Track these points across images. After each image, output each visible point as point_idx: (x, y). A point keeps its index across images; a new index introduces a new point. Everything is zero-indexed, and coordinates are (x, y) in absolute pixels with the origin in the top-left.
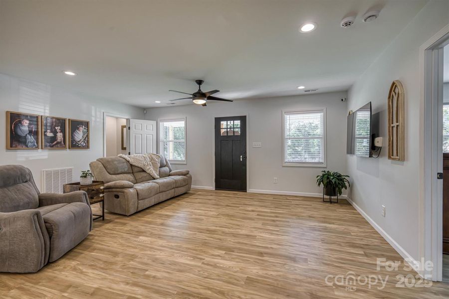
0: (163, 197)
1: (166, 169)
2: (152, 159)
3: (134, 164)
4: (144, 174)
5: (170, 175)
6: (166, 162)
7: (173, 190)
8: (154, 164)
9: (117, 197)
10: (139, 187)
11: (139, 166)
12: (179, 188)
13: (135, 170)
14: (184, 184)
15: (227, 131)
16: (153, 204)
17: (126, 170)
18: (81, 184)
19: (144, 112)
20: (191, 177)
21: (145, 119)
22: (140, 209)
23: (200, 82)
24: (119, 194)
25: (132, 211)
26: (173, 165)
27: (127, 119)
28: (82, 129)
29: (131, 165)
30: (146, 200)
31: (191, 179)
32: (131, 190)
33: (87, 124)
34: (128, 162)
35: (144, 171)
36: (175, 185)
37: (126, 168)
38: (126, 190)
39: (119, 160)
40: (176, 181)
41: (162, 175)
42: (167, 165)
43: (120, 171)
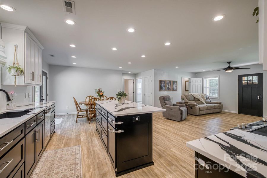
0: (209, 112)
1: (208, 100)
2: (202, 96)
3: (195, 97)
4: (200, 102)
5: (210, 103)
6: (208, 97)
7: (213, 110)
8: (203, 98)
9: (192, 108)
10: (199, 106)
11: (198, 98)
12: (216, 109)
13: (196, 99)
14: (219, 108)
15: (247, 82)
16: (205, 113)
17: (193, 99)
18: (181, 102)
19: (196, 75)
20: (222, 105)
21: (196, 78)
22: (200, 114)
23: (229, 63)
24: (192, 107)
25: (198, 114)
26: (212, 99)
27: (189, 79)
28: (175, 84)
29: (194, 98)
30: (202, 111)
31: (223, 106)
32: (197, 106)
33: (177, 82)
34: (193, 96)
35: (199, 100)
36: (214, 108)
37: (193, 98)
38: (196, 106)
39: (190, 96)
40: (215, 106)
41: (207, 103)
42: (209, 99)
43: (191, 99)
